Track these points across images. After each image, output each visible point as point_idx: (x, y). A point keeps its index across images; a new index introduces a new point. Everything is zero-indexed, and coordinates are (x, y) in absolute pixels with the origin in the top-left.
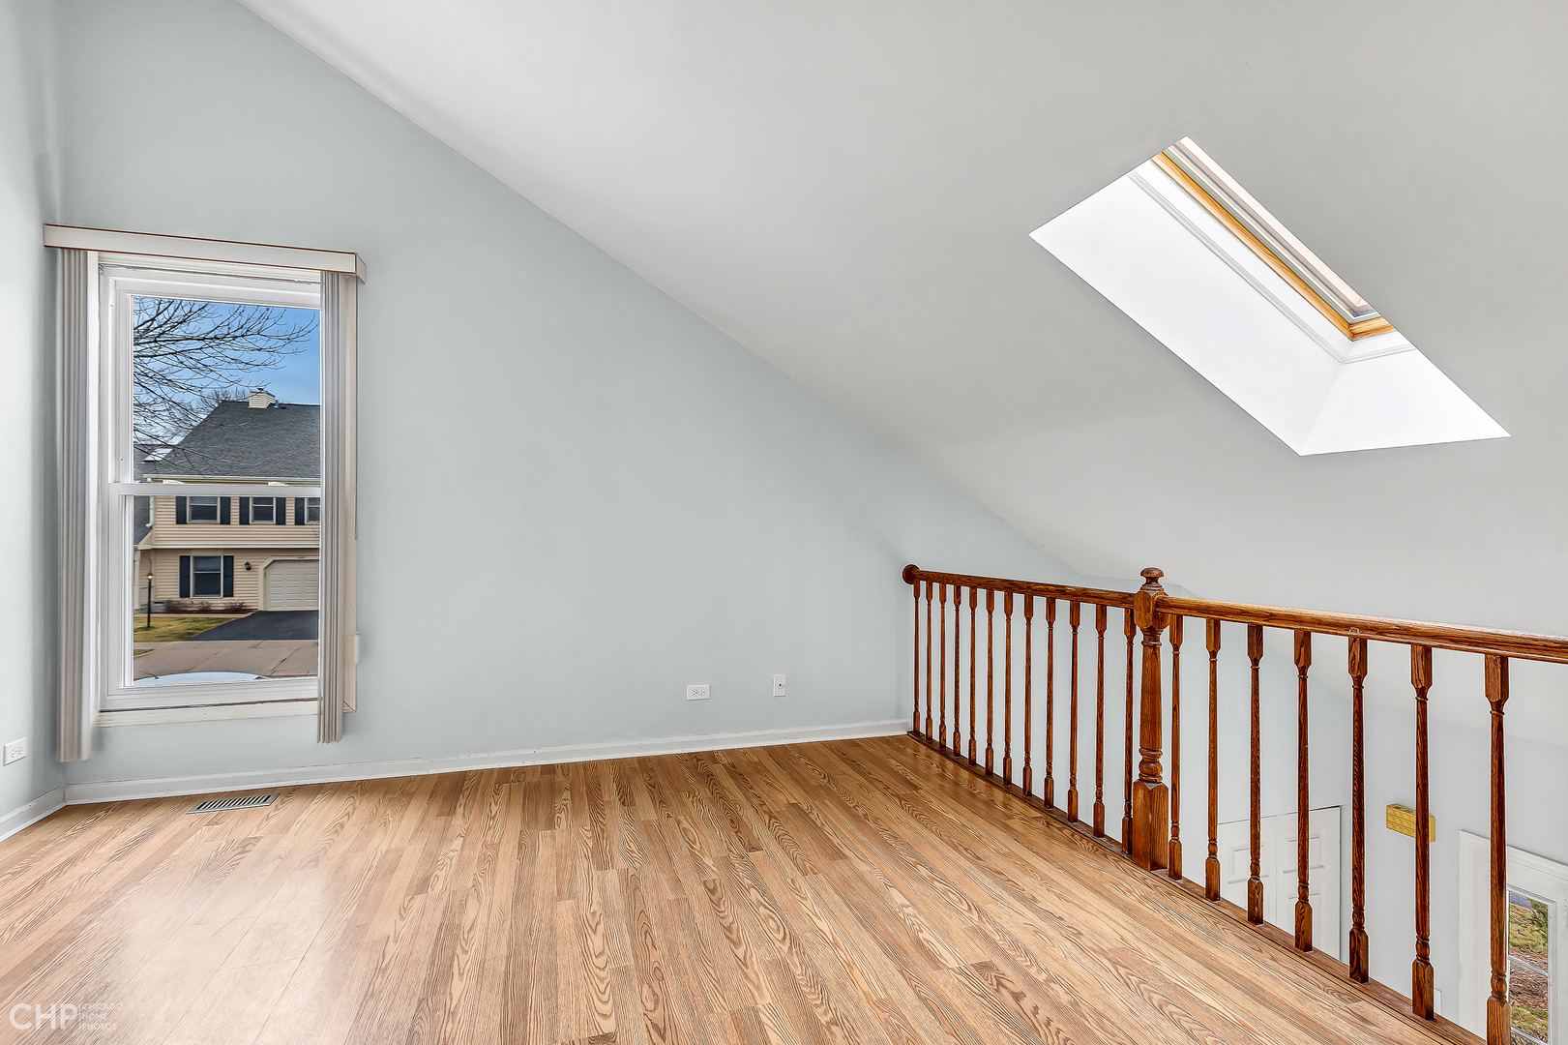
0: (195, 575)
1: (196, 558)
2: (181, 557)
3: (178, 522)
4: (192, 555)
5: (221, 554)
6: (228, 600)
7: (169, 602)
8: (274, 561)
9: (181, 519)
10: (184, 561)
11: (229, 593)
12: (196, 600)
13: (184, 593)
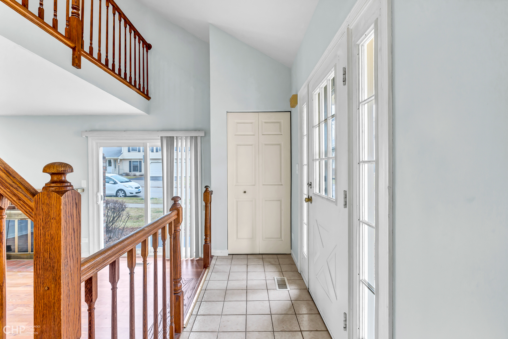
0: (133, 166)
1: (133, 161)
2: (129, 161)
3: (128, 152)
4: (132, 160)
5: (138, 160)
6: (140, 173)
7: (126, 173)
8: (151, 162)
9: (129, 151)
10: (130, 162)
11: (140, 171)
12: (133, 173)
13: (130, 171)
